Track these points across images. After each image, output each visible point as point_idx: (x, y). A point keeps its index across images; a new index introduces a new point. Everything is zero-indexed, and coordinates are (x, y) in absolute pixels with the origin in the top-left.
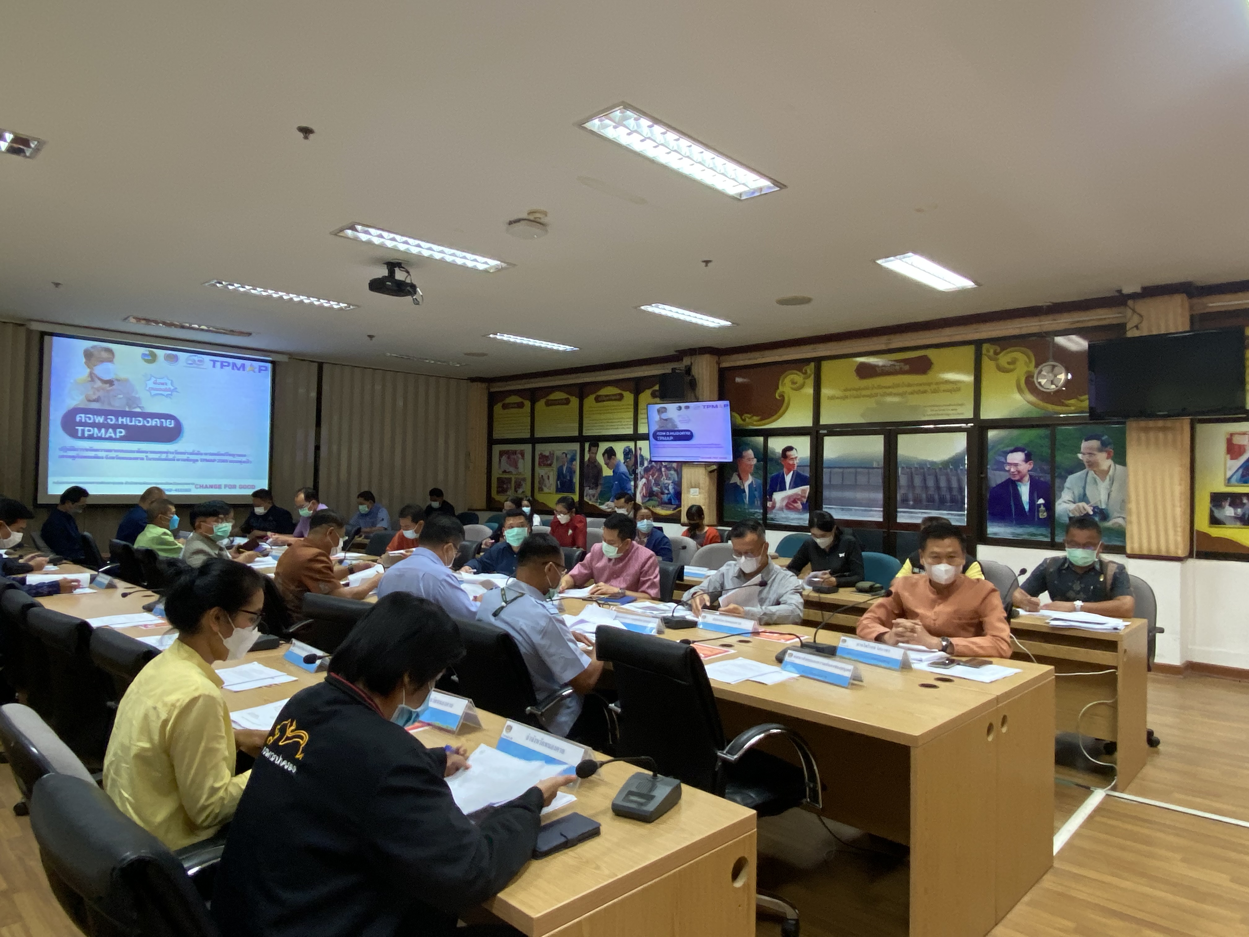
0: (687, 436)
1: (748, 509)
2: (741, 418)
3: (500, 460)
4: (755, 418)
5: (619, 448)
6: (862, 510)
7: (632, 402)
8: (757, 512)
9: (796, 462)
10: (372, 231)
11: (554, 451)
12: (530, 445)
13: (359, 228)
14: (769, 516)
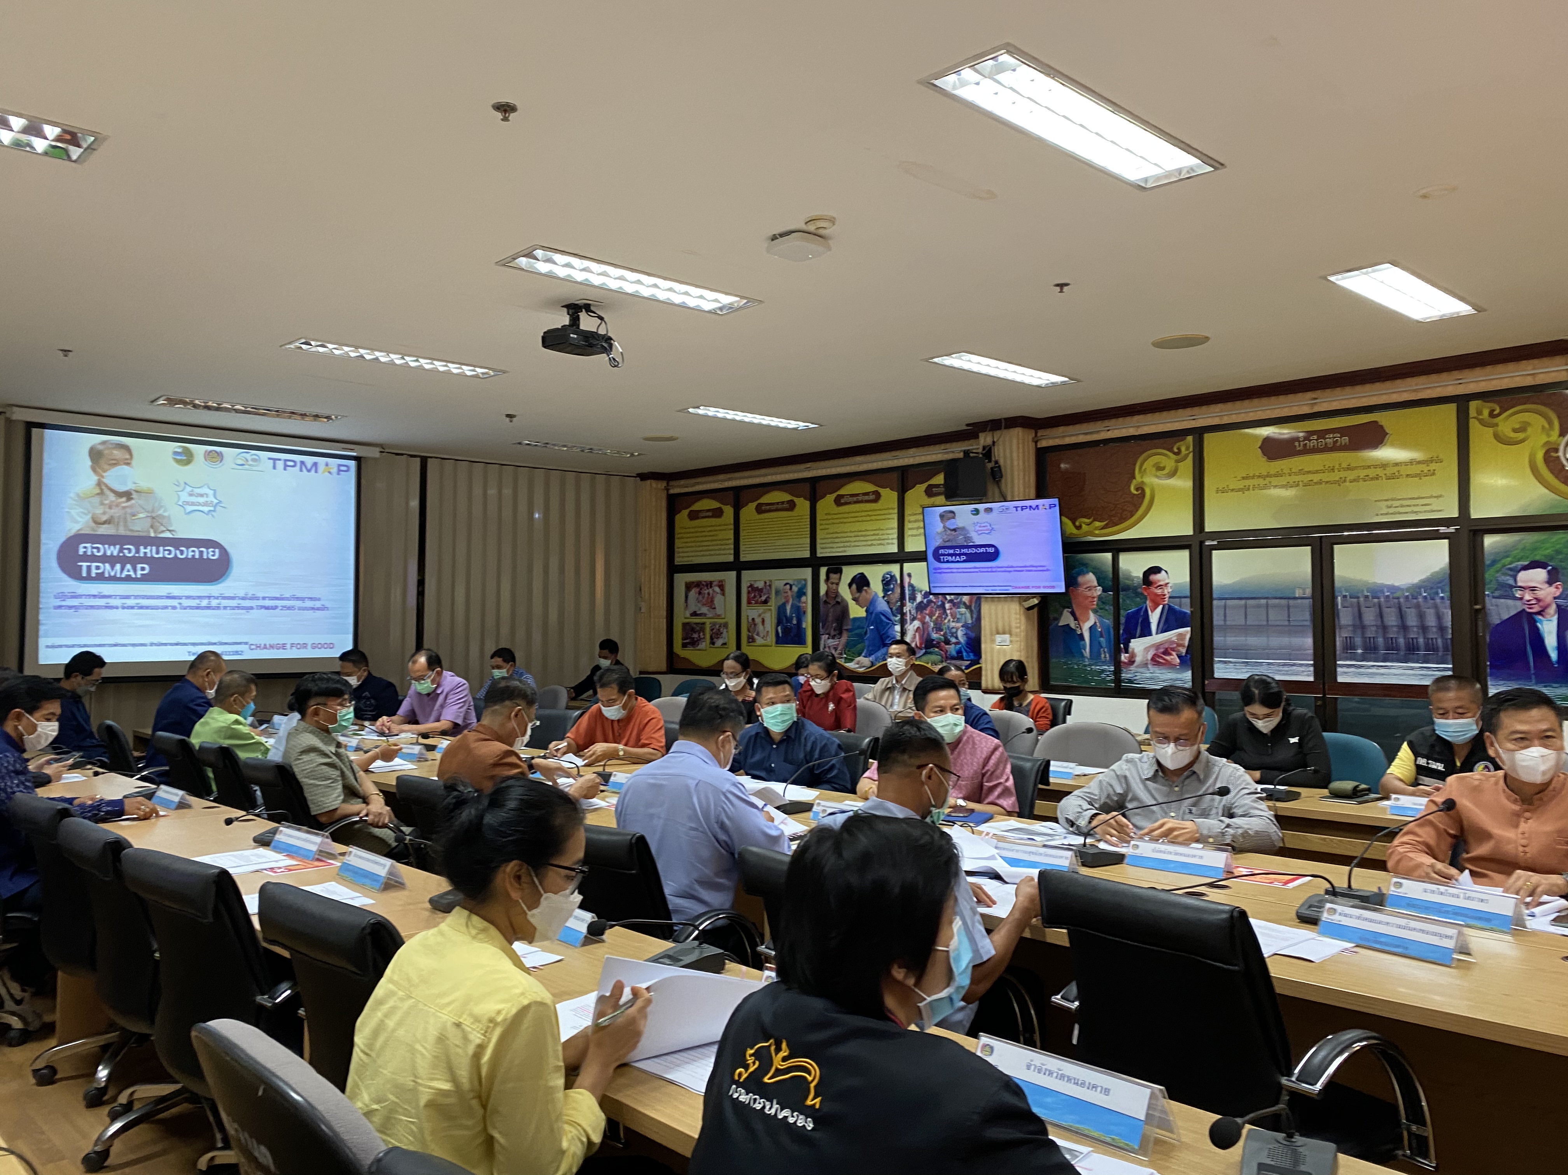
0: (990, 554)
1: (1090, 665)
2: (1074, 523)
3: (686, 597)
4: (1097, 524)
5: (875, 574)
6: (1279, 665)
7: (895, 505)
8: (1103, 671)
9: (1167, 591)
10: (557, 257)
11: (771, 581)
12: (734, 573)
13: (539, 253)
14: (1124, 676)
